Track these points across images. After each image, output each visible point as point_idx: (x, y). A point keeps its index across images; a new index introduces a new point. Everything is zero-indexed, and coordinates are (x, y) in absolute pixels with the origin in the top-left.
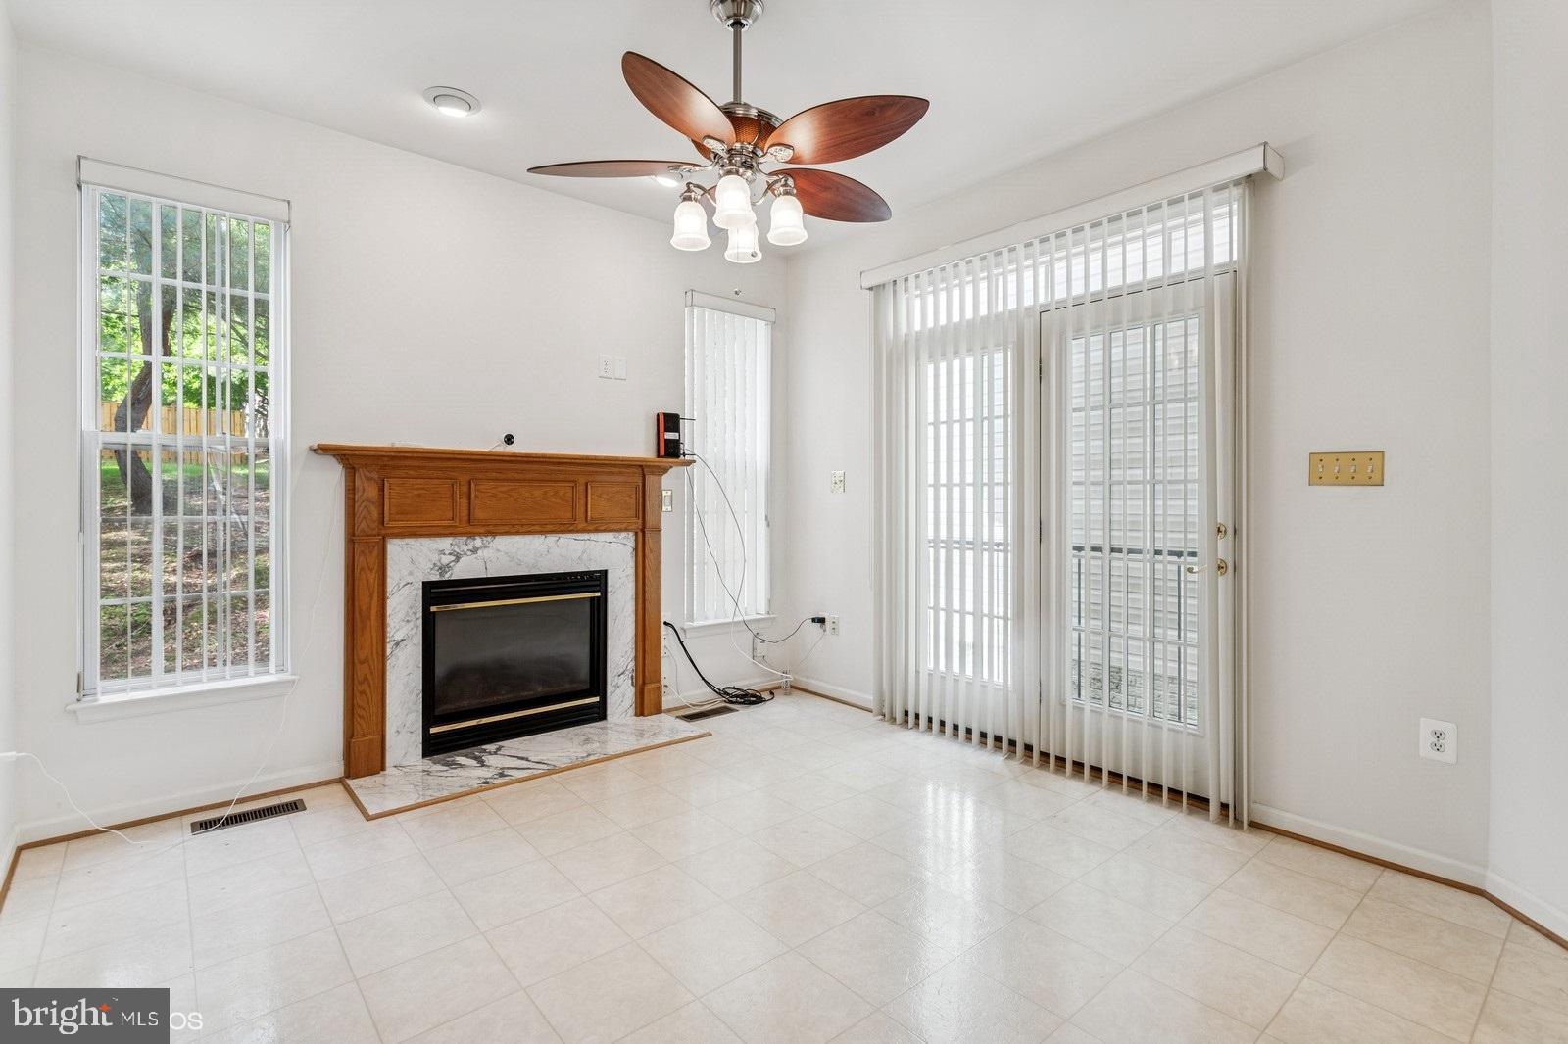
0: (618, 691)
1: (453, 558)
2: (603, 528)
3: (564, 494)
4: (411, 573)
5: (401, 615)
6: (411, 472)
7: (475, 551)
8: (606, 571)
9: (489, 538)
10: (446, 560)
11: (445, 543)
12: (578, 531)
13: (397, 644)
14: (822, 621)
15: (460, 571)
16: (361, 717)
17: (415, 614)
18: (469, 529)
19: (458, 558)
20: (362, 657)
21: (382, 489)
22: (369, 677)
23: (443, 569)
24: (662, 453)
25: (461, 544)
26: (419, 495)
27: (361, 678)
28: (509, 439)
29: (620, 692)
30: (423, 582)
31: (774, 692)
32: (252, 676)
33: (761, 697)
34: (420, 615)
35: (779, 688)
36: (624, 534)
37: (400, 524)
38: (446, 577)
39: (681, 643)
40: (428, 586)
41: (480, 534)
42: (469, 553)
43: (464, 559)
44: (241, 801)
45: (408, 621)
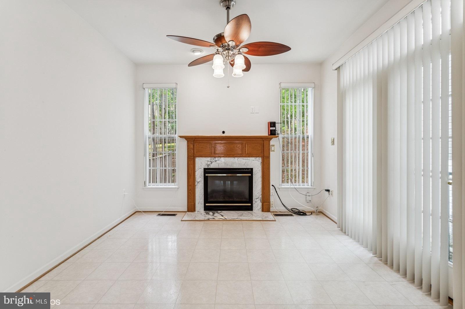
0: (256, 203)
1: (210, 163)
2: (251, 156)
3: (239, 147)
4: (201, 166)
5: (199, 176)
6: (201, 142)
7: (216, 161)
8: (253, 168)
9: (219, 158)
10: (209, 163)
11: (209, 159)
12: (243, 157)
13: (198, 183)
14: (328, 191)
15: (213, 166)
16: (190, 198)
17: (202, 176)
18: (214, 155)
19: (212, 163)
20: (190, 184)
21: (194, 146)
22: (192, 189)
23: (208, 165)
24: (270, 134)
25: (212, 159)
26: (202, 147)
27: (190, 189)
28: (224, 132)
29: (257, 204)
30: (204, 168)
31: (312, 213)
32: (172, 186)
33: (306, 214)
34: (203, 176)
35: (314, 212)
36: (258, 158)
37: (199, 154)
38: (209, 167)
39: (276, 192)
40: (205, 169)
41: (217, 157)
42: (214, 162)
43: (213, 163)
44: (165, 212)
45: (200, 177)
